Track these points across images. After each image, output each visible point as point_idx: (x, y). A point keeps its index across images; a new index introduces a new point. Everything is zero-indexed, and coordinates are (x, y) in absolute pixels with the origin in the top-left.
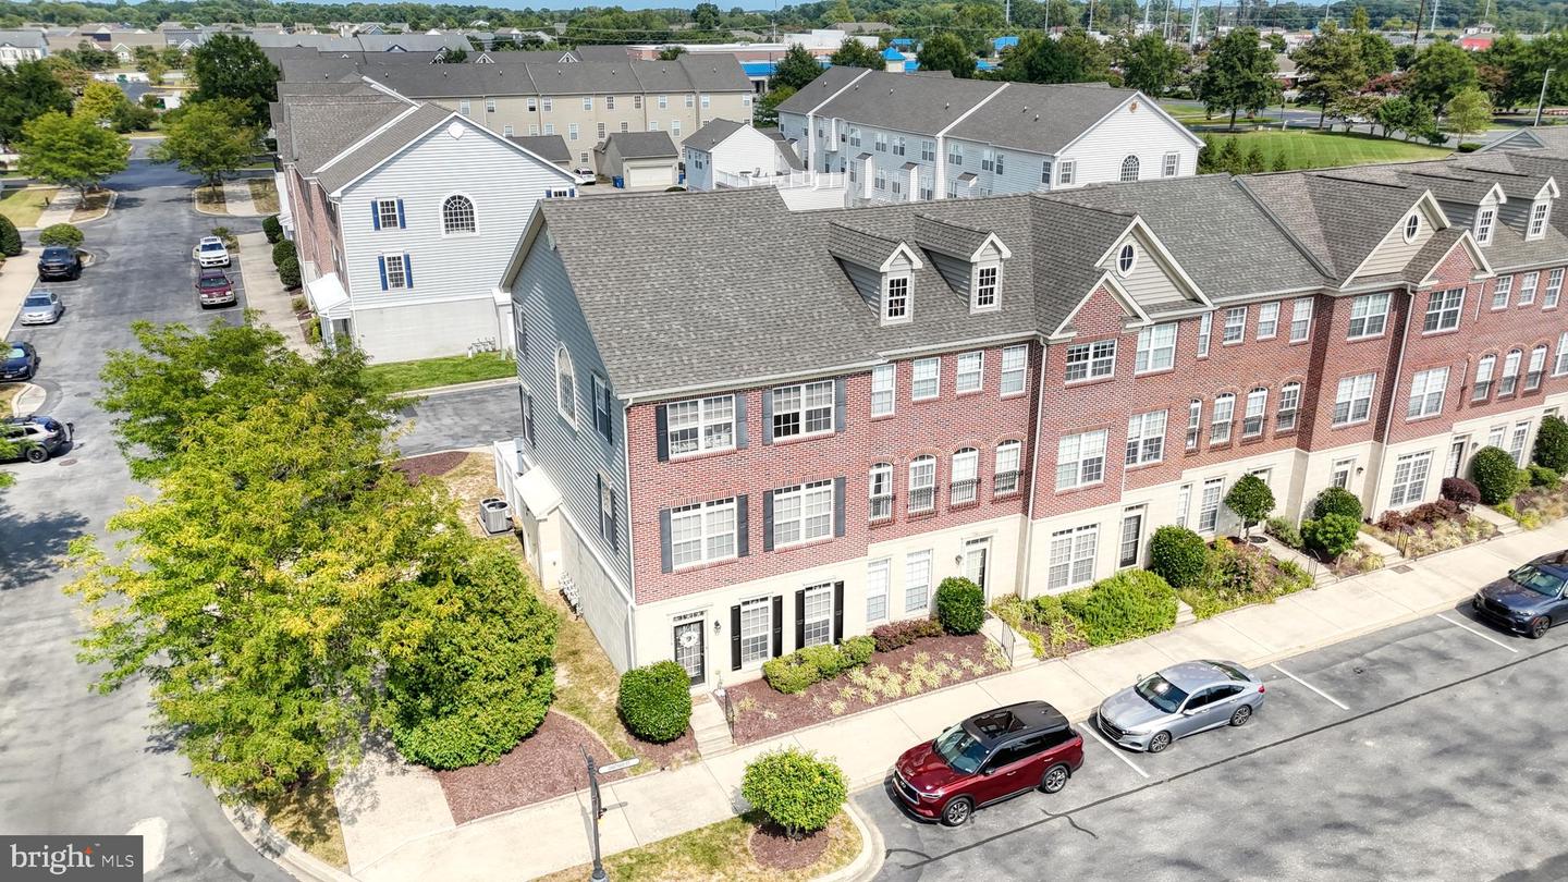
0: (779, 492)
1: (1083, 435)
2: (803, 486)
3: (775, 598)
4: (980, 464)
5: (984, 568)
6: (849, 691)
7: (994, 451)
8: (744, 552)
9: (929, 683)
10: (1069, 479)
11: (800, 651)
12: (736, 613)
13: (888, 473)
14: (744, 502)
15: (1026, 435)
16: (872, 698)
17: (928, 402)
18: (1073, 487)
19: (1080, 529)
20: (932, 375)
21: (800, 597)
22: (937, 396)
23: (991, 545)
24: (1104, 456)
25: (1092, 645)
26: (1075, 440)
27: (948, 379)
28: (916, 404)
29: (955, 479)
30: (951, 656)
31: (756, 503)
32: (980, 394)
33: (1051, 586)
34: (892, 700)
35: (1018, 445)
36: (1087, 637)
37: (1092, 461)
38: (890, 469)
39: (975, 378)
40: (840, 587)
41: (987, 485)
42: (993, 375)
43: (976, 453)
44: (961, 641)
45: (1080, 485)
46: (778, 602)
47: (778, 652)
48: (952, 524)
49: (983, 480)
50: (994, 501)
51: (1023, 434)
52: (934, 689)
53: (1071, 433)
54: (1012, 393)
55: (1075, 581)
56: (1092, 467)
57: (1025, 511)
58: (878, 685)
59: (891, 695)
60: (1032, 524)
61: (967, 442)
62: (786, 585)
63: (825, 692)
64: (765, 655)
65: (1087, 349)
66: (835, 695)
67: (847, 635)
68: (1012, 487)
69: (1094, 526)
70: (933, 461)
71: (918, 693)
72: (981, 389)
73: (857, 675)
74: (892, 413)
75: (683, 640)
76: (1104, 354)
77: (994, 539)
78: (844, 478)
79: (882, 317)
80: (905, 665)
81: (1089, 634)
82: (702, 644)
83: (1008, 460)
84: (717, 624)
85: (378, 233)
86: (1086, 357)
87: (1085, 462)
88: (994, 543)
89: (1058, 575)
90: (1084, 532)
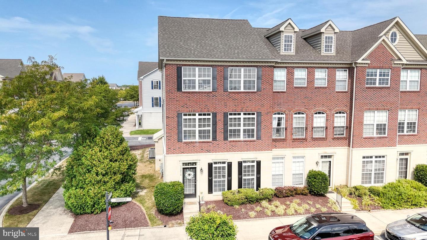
0: (231, 114)
1: (376, 112)
2: (242, 114)
3: (228, 163)
4: (327, 120)
5: (330, 170)
6: (258, 208)
7: (333, 115)
8: (214, 139)
9: (299, 211)
10: (369, 132)
11: (239, 189)
12: (210, 166)
13: (284, 118)
14: (215, 115)
15: (349, 110)
16: (269, 213)
17: (301, 88)
18: (372, 136)
19: (376, 157)
20: (304, 77)
21: (240, 164)
22: (306, 86)
23: (333, 160)
24: (387, 123)
25: (384, 208)
26: (372, 114)
27: (311, 79)
28: (296, 88)
29: (315, 125)
30: (311, 203)
31: (220, 117)
32: (325, 88)
33: (363, 183)
34: (279, 215)
35: (345, 115)
36: (381, 204)
37: (381, 125)
38: (284, 116)
39: (324, 81)
40: (259, 163)
41: (330, 130)
42: (332, 80)
43: (325, 115)
44: (317, 198)
45: (375, 135)
46: (230, 165)
47: (229, 188)
48: (313, 146)
49: (329, 128)
50: (334, 139)
51: (347, 109)
52: (301, 214)
53: (369, 109)
54: (342, 90)
55: (375, 182)
56: (381, 128)
57: (349, 146)
58: (274, 208)
59: (278, 214)
60: (352, 150)
61: (320, 109)
62: (234, 157)
63: (248, 208)
64: (224, 190)
65: (376, 72)
66: (252, 209)
67: (262, 186)
68: (343, 134)
69: (383, 157)
70: (304, 116)
71: (293, 215)
72: (326, 86)
73: (265, 203)
74: (285, 90)
75: (187, 175)
76: (384, 75)
77: (334, 156)
78: (261, 112)
79: (281, 51)
80: (288, 203)
81: (382, 203)
82: (196, 179)
83: (340, 121)
84: (201, 169)
85: (152, 90)
86: (376, 76)
87: (377, 125)
88: (334, 158)
89: (366, 177)
90: (378, 159)
